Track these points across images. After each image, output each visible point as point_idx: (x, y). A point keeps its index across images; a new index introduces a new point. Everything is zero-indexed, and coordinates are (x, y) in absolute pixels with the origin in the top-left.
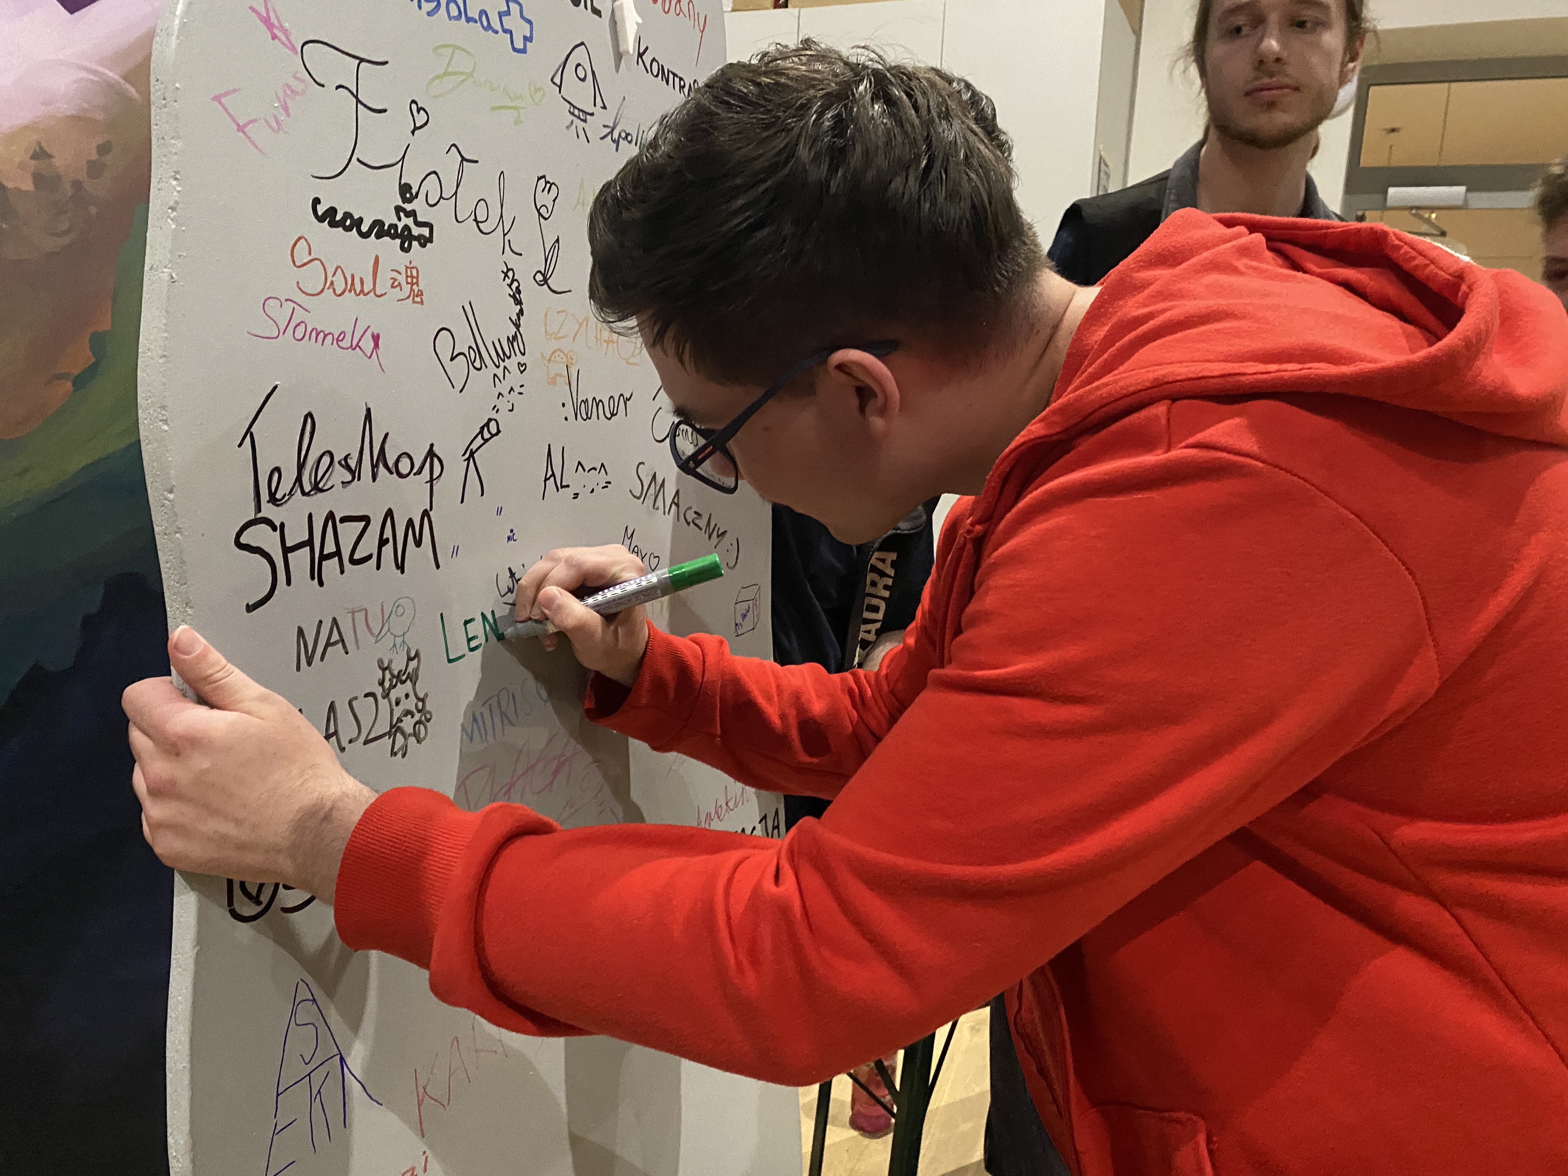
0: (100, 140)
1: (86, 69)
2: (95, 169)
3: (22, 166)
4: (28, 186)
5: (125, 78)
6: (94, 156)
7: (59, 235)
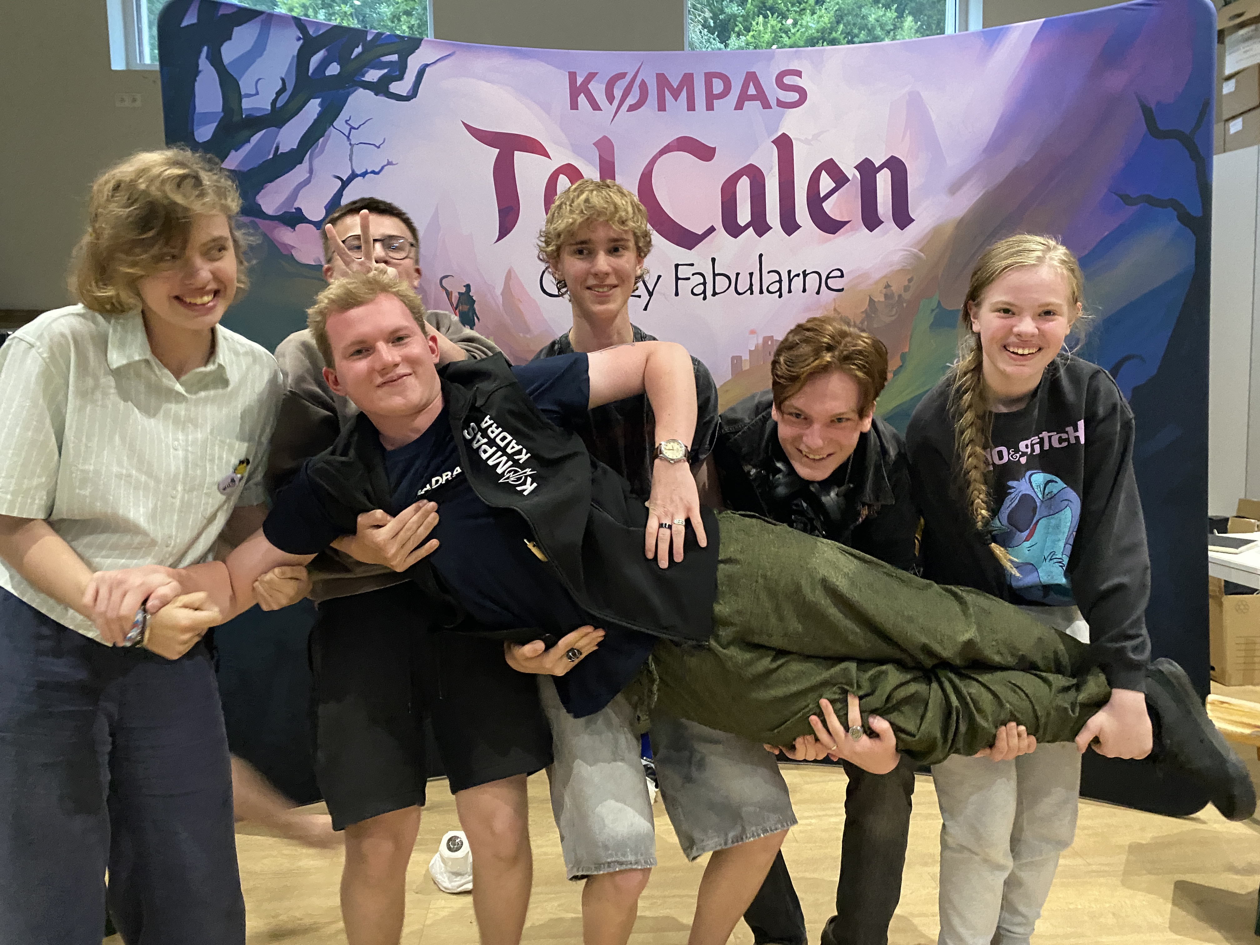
0: (909, 277)
1: (906, 250)
2: (906, 289)
3: (881, 292)
4: (882, 299)
5: (920, 251)
6: (906, 283)
7: (892, 316)
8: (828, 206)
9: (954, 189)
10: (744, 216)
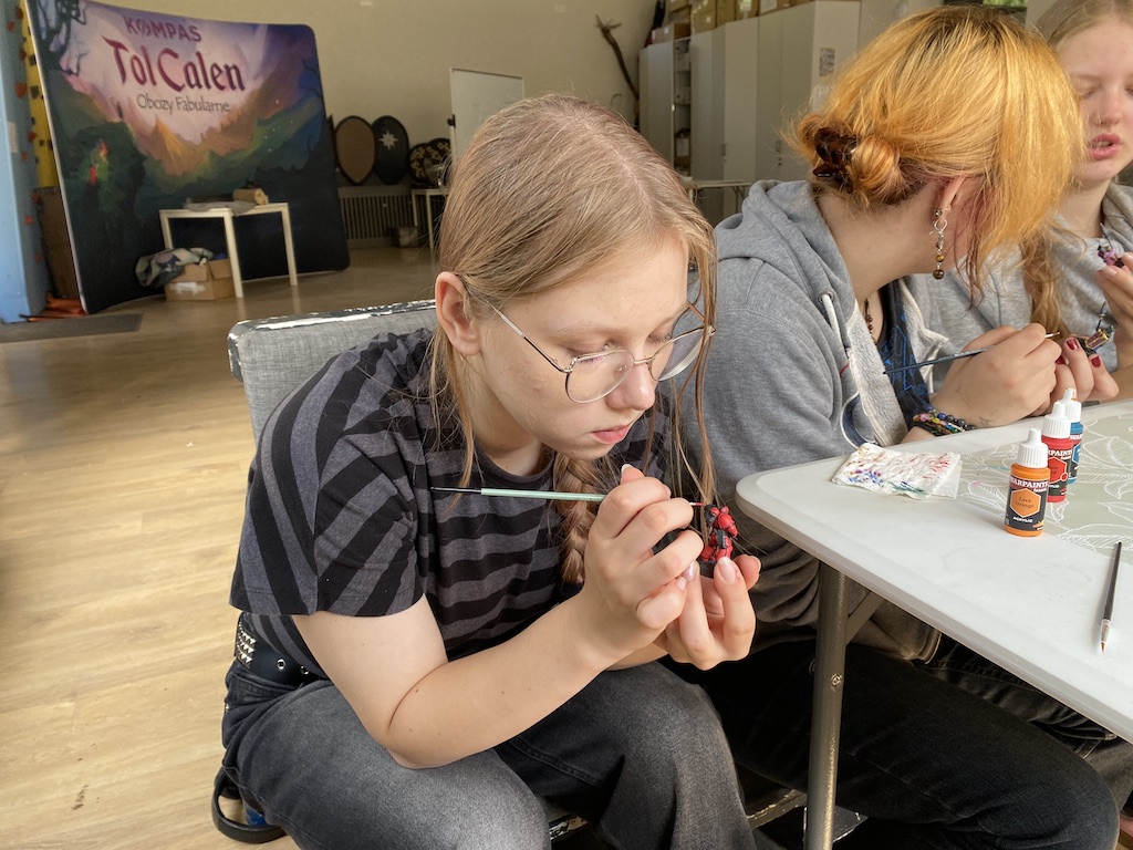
1: (244, 98)
5: (248, 98)
8: (219, 80)
9: (256, 78)
10: (193, 81)
